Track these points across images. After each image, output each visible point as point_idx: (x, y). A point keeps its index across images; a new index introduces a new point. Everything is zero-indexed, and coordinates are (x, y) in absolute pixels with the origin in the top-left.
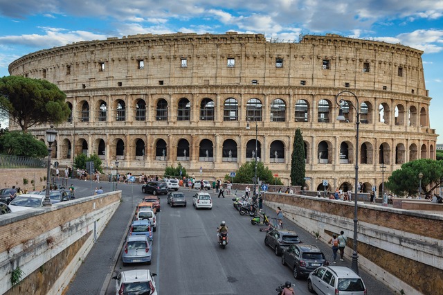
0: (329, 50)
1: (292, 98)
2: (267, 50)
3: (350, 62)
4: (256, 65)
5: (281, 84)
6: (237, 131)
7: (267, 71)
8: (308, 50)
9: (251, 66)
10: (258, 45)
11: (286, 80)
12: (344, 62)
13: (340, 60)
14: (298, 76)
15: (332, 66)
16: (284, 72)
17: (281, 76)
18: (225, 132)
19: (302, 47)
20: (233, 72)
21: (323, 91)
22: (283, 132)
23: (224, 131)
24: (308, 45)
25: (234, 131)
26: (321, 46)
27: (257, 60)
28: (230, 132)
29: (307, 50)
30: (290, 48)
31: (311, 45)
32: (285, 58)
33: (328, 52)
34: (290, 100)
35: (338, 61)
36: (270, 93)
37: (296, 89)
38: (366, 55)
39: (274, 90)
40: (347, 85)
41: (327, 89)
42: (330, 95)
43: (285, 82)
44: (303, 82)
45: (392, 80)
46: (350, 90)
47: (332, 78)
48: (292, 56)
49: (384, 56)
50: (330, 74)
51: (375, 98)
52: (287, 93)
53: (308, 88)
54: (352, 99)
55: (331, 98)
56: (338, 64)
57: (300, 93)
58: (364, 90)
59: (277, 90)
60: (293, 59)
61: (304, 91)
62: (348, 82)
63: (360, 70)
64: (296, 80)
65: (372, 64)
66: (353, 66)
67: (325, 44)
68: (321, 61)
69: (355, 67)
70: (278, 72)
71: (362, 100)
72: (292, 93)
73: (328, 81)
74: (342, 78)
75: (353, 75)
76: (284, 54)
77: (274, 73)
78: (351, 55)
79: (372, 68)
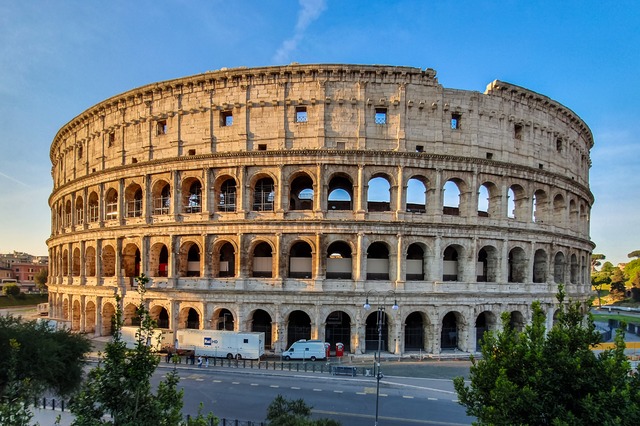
0: (522, 111)
1: (475, 178)
2: (440, 98)
3: (545, 134)
4: (423, 122)
6: (393, 228)
7: (440, 132)
8: (496, 107)
9: (414, 122)
10: (426, 90)
11: (465, 148)
12: (538, 132)
13: (535, 128)
14: (483, 145)
15: (525, 136)
16: (463, 136)
17: (459, 142)
18: (375, 230)
20: (385, 132)
21: (515, 172)
22: (464, 231)
23: (372, 227)
24: (496, 98)
25: (389, 228)
26: (513, 103)
27: (424, 114)
28: (381, 230)
29: (494, 105)
30: (473, 99)
31: (500, 99)
33: (522, 114)
35: (532, 129)
36: (444, 167)
37: (481, 163)
38: (560, 127)
39: (450, 163)
40: (541, 166)
41: (520, 168)
42: (523, 179)
43: (465, 152)
44: (489, 155)
45: (578, 171)
46: (548, 174)
47: (525, 153)
48: (476, 111)
49: (573, 136)
50: (523, 147)
51: (568, 191)
52: (469, 169)
53: (498, 164)
54: (546, 189)
55: (523, 184)
56: (532, 133)
57: (487, 171)
58: (561, 177)
59: (456, 164)
60: (476, 116)
61: (493, 168)
62: (542, 163)
63: (553, 147)
64: (481, 150)
65: (564, 143)
66: (547, 140)
67: (517, 100)
68: (512, 125)
69: (549, 143)
70: (456, 136)
71: (555, 192)
72: (476, 170)
73: (520, 158)
74: (536, 156)
75: (547, 154)
76: (465, 107)
77: (449, 137)
78: (546, 124)
79: (564, 148)
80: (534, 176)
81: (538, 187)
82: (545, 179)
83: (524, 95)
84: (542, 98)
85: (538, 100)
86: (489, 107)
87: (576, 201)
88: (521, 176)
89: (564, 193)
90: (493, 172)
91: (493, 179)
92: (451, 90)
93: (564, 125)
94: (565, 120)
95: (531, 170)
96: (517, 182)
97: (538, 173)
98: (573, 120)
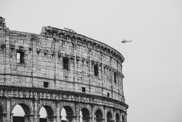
0: (68, 47)
1: (36, 104)
2: (7, 39)
3: (85, 63)
5: (23, 85)
7: (8, 66)
8: (49, 45)
11: (28, 79)
12: (80, 63)
13: (78, 60)
14: (41, 76)
16: (26, 69)
17: (23, 74)
19: (43, 40)
21: (65, 96)
24: (49, 39)
26: (61, 42)
29: (47, 44)
30: (32, 40)
31: (52, 39)
32: (27, 52)
33: (67, 50)
34: (34, 106)
35: (75, 61)
36: (13, 96)
37: (40, 92)
38: (95, 57)
39: (17, 93)
40: (84, 89)
41: (68, 93)
42: (71, 102)
43: (27, 83)
44: (46, 84)
45: (112, 87)
46: (88, 96)
47: (72, 80)
48: (34, 49)
49: (106, 60)
50: (70, 75)
51: (105, 107)
52: (31, 97)
53: (52, 92)
54: (88, 107)
55: (72, 105)
56: (76, 64)
57: (45, 98)
58: (98, 97)
59: (21, 93)
60: (35, 53)
61: (49, 95)
62: (84, 86)
63: (92, 73)
64: (40, 80)
65: (100, 68)
66: (87, 68)
67: (64, 40)
68: (61, 59)
69: (89, 70)
70: (20, 69)
71: (95, 108)
72: (36, 97)
73: (68, 84)
74: (80, 82)
75: (88, 79)
76: (26, 46)
77: (15, 70)
78: (85, 56)
79: (100, 71)
80: (79, 99)
81: (82, 106)
82: (87, 100)
83: (69, 36)
84: (81, 37)
85: (79, 39)
86: (44, 46)
87: (112, 112)
88: (70, 100)
89: (102, 108)
90: (49, 98)
91: (49, 103)
92: (15, 32)
93: (99, 53)
94: (99, 50)
95: (76, 95)
96: (67, 104)
97: (81, 96)
98: (105, 49)
